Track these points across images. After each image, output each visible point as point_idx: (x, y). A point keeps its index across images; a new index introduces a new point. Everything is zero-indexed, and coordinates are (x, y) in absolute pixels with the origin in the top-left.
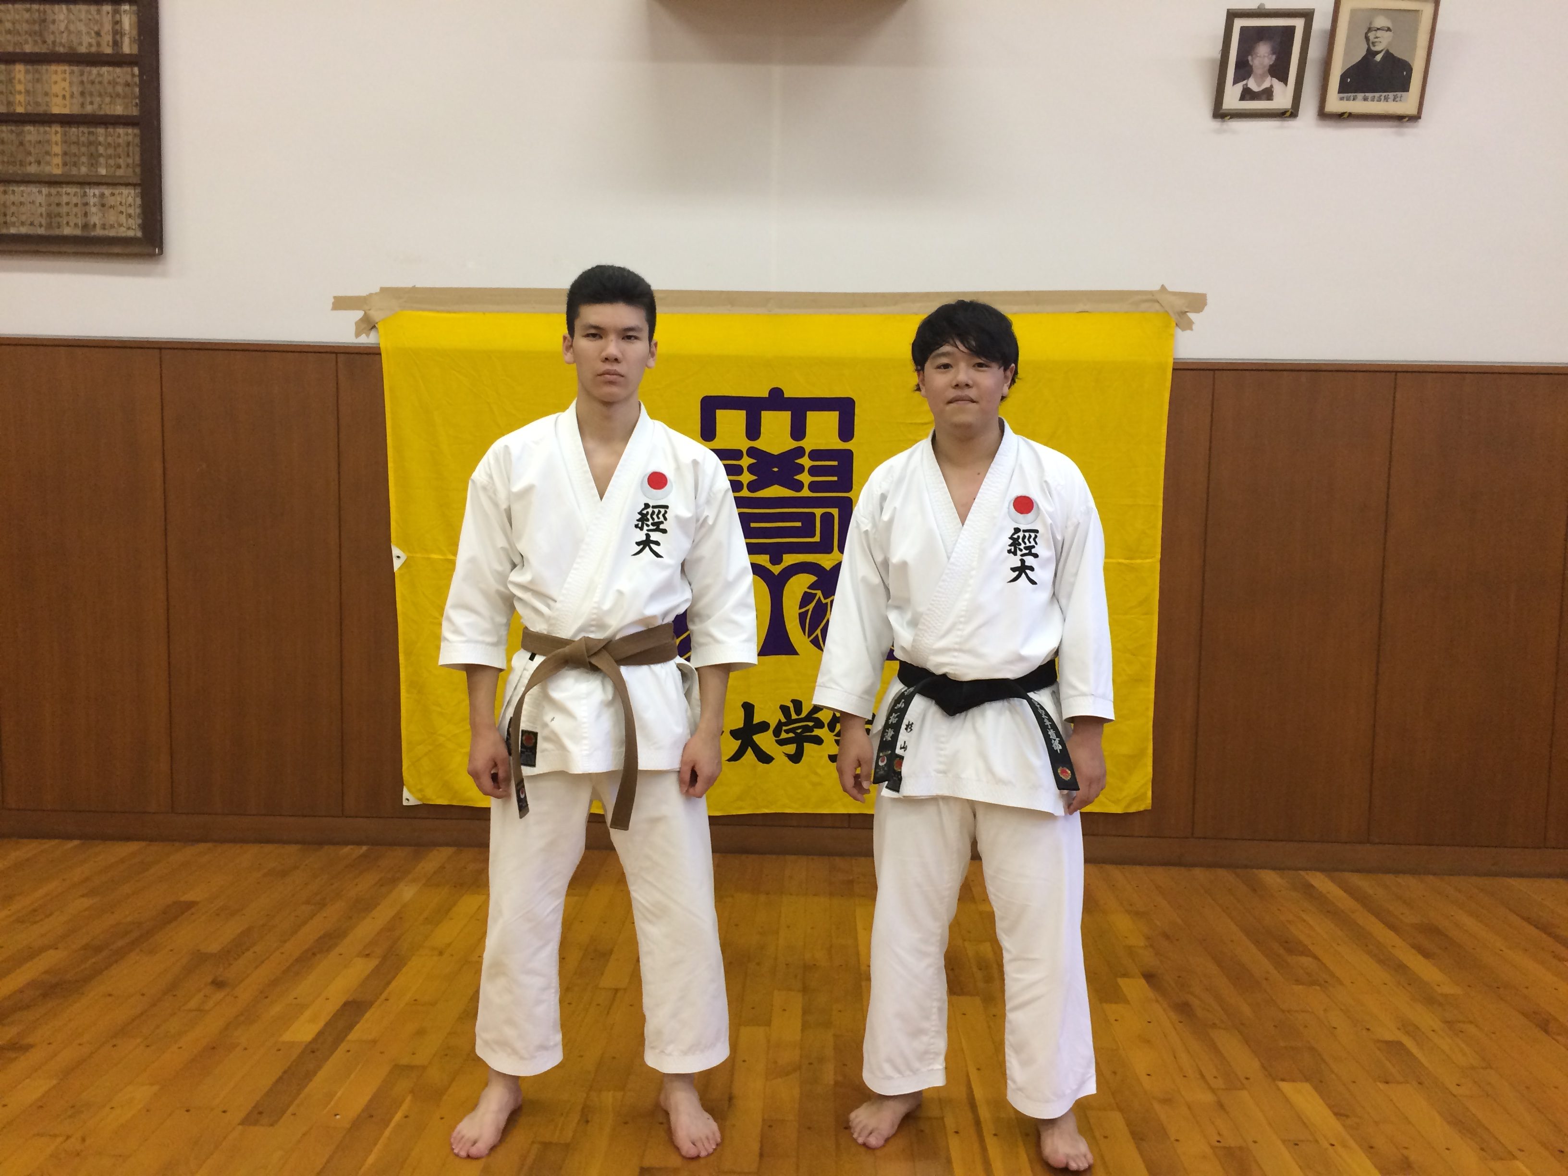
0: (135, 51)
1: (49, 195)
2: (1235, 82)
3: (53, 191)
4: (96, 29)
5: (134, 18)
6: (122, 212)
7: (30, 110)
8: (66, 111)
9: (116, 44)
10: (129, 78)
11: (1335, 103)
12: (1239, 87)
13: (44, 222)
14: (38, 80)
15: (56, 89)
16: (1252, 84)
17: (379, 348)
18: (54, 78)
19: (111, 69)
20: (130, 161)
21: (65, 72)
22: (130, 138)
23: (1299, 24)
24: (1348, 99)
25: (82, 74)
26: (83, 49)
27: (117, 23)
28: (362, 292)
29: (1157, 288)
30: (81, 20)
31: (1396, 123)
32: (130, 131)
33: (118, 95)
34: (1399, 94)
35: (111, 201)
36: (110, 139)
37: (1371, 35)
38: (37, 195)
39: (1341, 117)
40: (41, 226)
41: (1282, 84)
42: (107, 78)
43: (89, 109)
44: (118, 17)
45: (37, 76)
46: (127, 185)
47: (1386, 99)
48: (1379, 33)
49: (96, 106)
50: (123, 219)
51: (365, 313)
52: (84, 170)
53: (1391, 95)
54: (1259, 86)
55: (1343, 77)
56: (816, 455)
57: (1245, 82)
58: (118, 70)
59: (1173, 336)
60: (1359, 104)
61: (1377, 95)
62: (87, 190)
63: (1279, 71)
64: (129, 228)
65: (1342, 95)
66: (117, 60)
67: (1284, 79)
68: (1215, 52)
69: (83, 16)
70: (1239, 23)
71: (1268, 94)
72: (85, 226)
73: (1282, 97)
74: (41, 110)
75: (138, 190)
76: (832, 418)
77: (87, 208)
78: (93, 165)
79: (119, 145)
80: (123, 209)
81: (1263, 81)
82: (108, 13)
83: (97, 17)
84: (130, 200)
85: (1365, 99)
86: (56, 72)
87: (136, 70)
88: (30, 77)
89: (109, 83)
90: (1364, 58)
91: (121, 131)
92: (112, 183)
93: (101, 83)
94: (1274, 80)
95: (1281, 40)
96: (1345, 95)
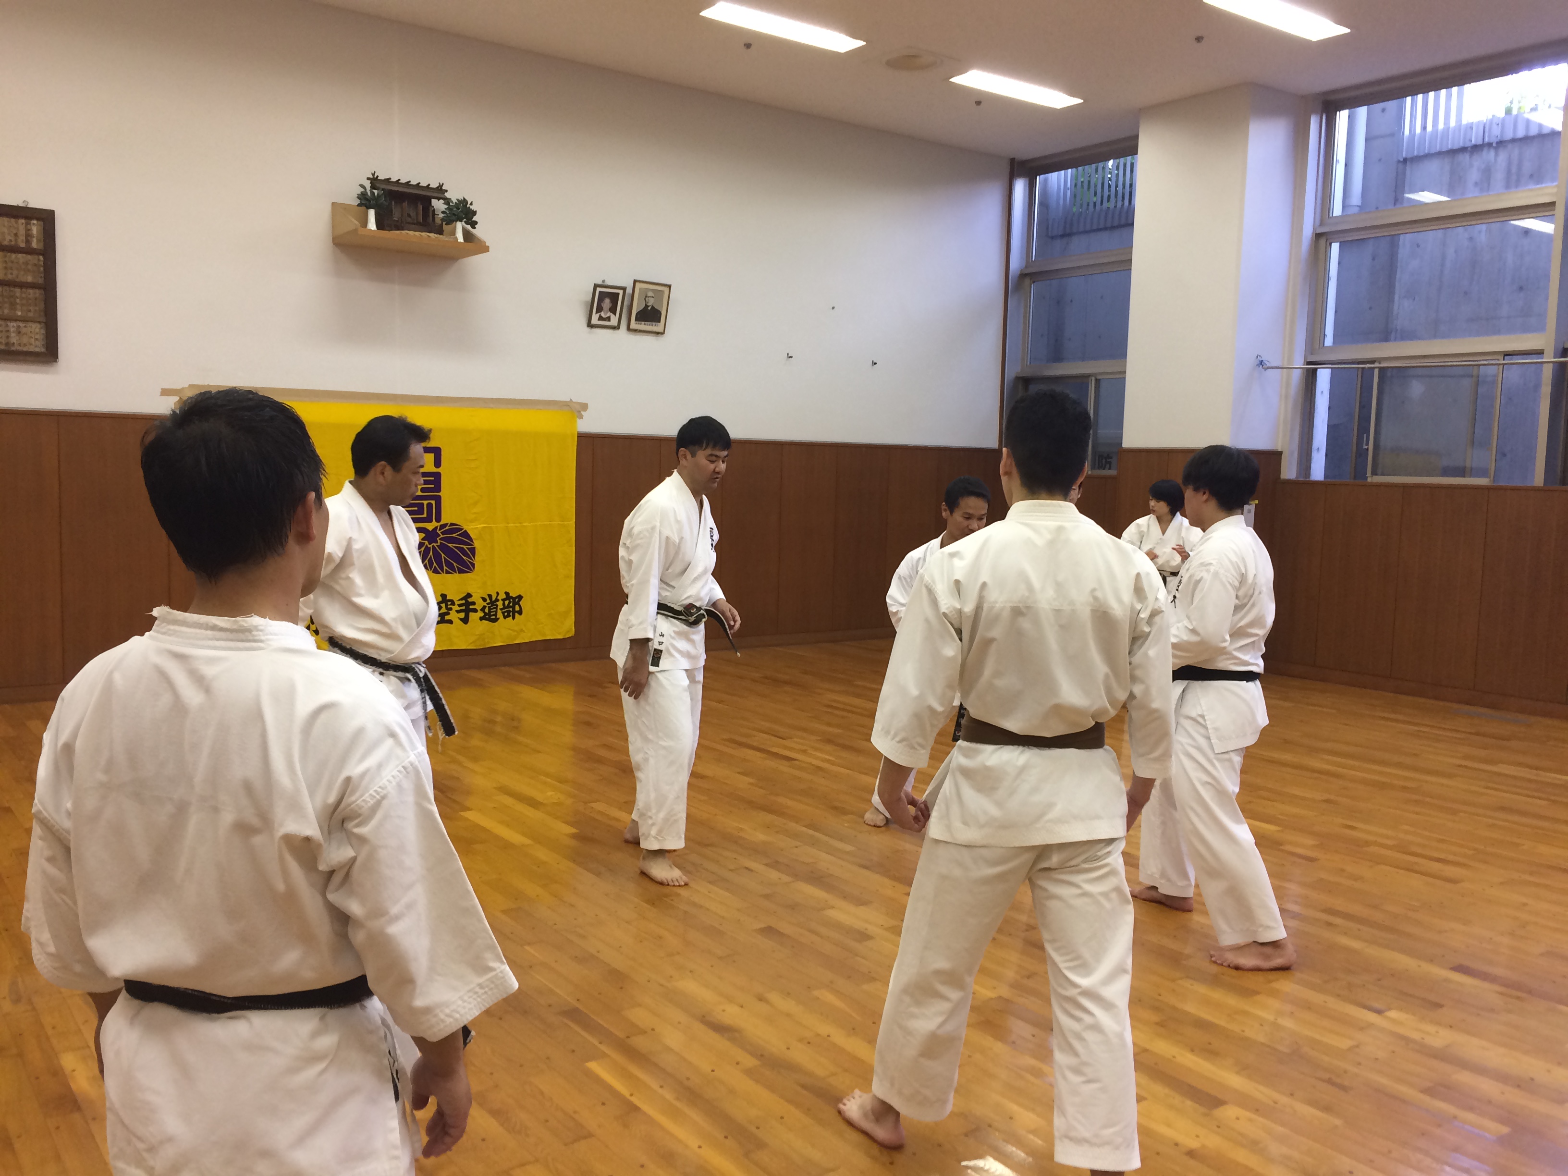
0: (39, 247)
2: (596, 313)
4: (15, 232)
5: (39, 228)
6: (32, 337)
9: (28, 242)
10: (36, 262)
11: (634, 325)
12: (598, 315)
16: (603, 314)
19: (24, 255)
20: (37, 308)
22: (37, 295)
24: (639, 324)
25: (5, 257)
26: (6, 243)
27: (29, 230)
28: (179, 387)
29: (570, 400)
30: (4, 226)
31: (654, 335)
32: (37, 291)
33: (29, 270)
34: (657, 323)
35: (24, 330)
36: (24, 295)
37: (647, 299)
39: (635, 331)
41: (614, 315)
42: (21, 261)
43: (10, 277)
44: (29, 227)
46: (34, 322)
47: (652, 325)
48: (649, 298)
49: (14, 276)
50: (33, 340)
52: (6, 311)
53: (654, 323)
54: (605, 315)
55: (637, 314)
56: (424, 474)
57: (599, 314)
58: (29, 257)
59: (576, 421)
60: (642, 326)
61: (649, 323)
62: (9, 324)
63: (613, 310)
64: (36, 346)
66: (29, 251)
67: (615, 314)
68: (589, 299)
69: (6, 224)
70: (598, 290)
71: (609, 319)
72: (7, 344)
73: (614, 321)
75: (43, 325)
76: (430, 457)
77: (8, 333)
78: (14, 309)
79: (30, 299)
80: (32, 335)
81: (607, 314)
82: (22, 224)
83: (15, 225)
84: (37, 330)
85: (645, 324)
87: (40, 258)
89: (23, 263)
90: (644, 307)
91: (31, 291)
92: (24, 320)
93: (17, 263)
94: (611, 314)
95: (614, 297)
96: (637, 322)
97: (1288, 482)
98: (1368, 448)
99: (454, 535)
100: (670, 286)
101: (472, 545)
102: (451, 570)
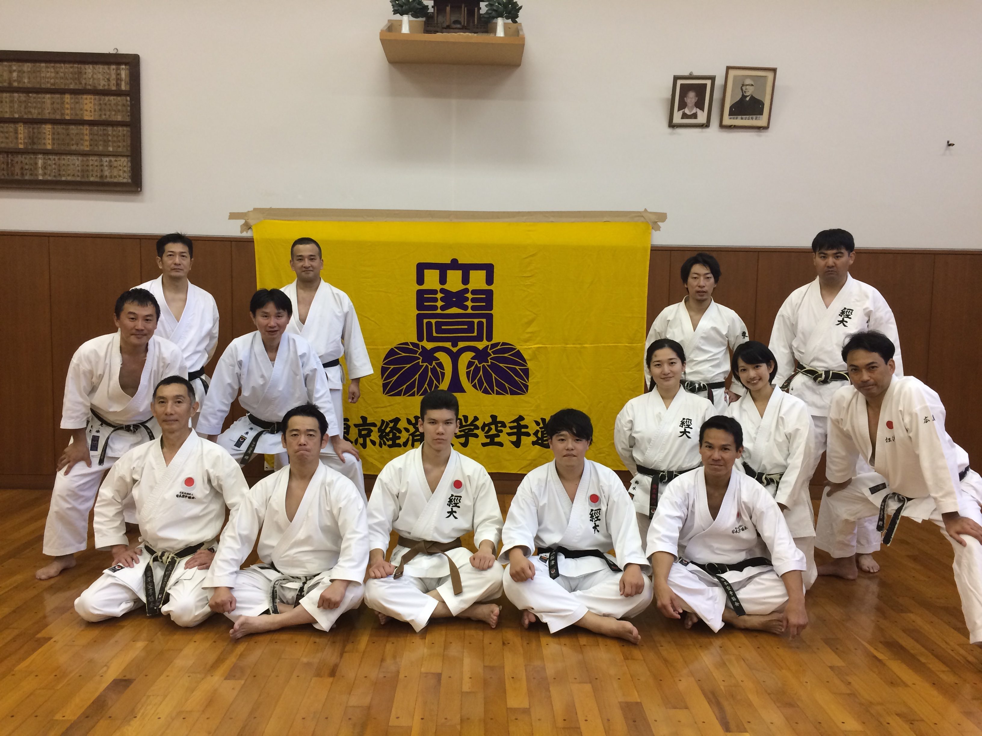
0: (128, 88)
1: (83, 161)
2: (679, 110)
3: (85, 159)
4: (107, 77)
5: (128, 72)
6: (120, 170)
7: (73, 117)
8: (92, 118)
9: (118, 85)
10: (124, 102)
11: (727, 121)
12: (681, 112)
13: (79, 174)
14: (77, 103)
15: (86, 107)
16: (687, 111)
17: (253, 239)
18: (86, 101)
19: (115, 97)
20: (125, 144)
21: (91, 98)
22: (125, 132)
23: (709, 82)
24: (734, 119)
25: (100, 100)
26: (101, 88)
27: (118, 74)
28: (244, 210)
29: (643, 210)
30: (100, 73)
31: (756, 130)
32: (125, 129)
33: (119, 111)
34: (758, 116)
35: (115, 164)
36: (114, 133)
37: (744, 88)
38: (77, 161)
39: (730, 127)
40: (78, 176)
41: (701, 111)
42: (113, 102)
43: (104, 117)
44: (119, 71)
45: (77, 100)
46: (123, 156)
47: (752, 118)
48: (748, 87)
49: (107, 116)
50: (121, 173)
51: (246, 221)
52: (101, 148)
53: (754, 117)
54: (691, 112)
55: (731, 108)
56: (474, 292)
57: (683, 110)
58: (119, 98)
59: (650, 233)
60: (739, 121)
61: (748, 116)
62: (103, 159)
63: (700, 105)
64: (124, 178)
66: (118, 93)
67: (702, 109)
68: (669, 95)
69: (101, 70)
70: (679, 82)
71: (695, 116)
72: (101, 177)
73: (702, 118)
74: (78, 118)
75: (129, 159)
76: (482, 274)
77: (102, 167)
78: (107, 146)
79: (119, 136)
80: (121, 168)
81: (692, 109)
82: (114, 69)
83: (108, 71)
84: (125, 164)
85: (742, 119)
86: (86, 99)
87: (128, 98)
88: (73, 101)
89: (114, 104)
90: (741, 99)
91: (120, 129)
92: (115, 155)
93: (110, 104)
94: (698, 109)
95: (700, 90)
96: (732, 117)
99: (506, 355)
100: (774, 70)
101: (526, 366)
102: (502, 391)
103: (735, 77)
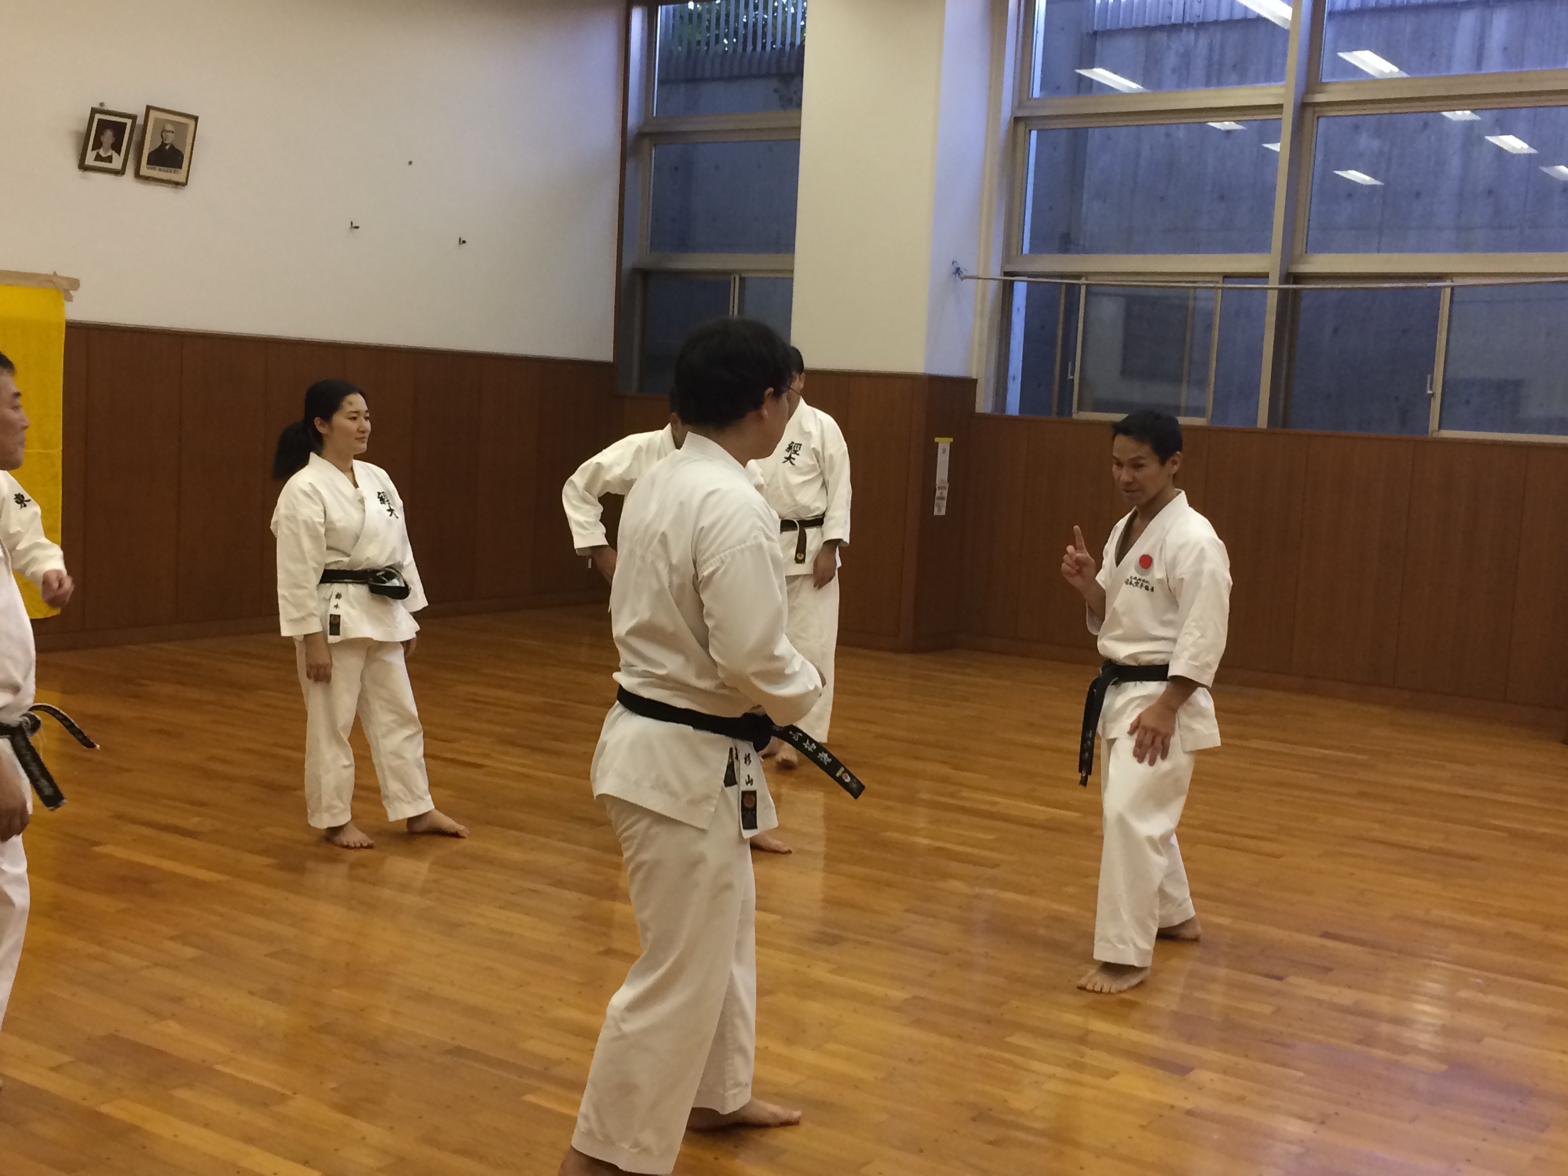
2: (93, 149)
11: (145, 170)
12: (95, 153)
16: (102, 152)
23: (129, 122)
24: (151, 169)
29: (52, 273)
31: (174, 186)
34: (177, 169)
37: (164, 134)
39: (147, 179)
41: (117, 155)
47: (170, 172)
48: (168, 134)
53: (173, 170)
54: (105, 154)
55: (150, 155)
57: (98, 151)
59: (63, 305)
60: (156, 173)
61: (166, 168)
63: (117, 147)
65: (148, 166)
67: (119, 152)
68: (83, 127)
71: (109, 159)
73: (117, 163)
81: (107, 151)
85: (160, 170)
90: (160, 146)
94: (114, 152)
95: (119, 128)
96: (150, 166)
97: (983, 416)
98: (1073, 379)
100: (196, 119)
103: (156, 120)
